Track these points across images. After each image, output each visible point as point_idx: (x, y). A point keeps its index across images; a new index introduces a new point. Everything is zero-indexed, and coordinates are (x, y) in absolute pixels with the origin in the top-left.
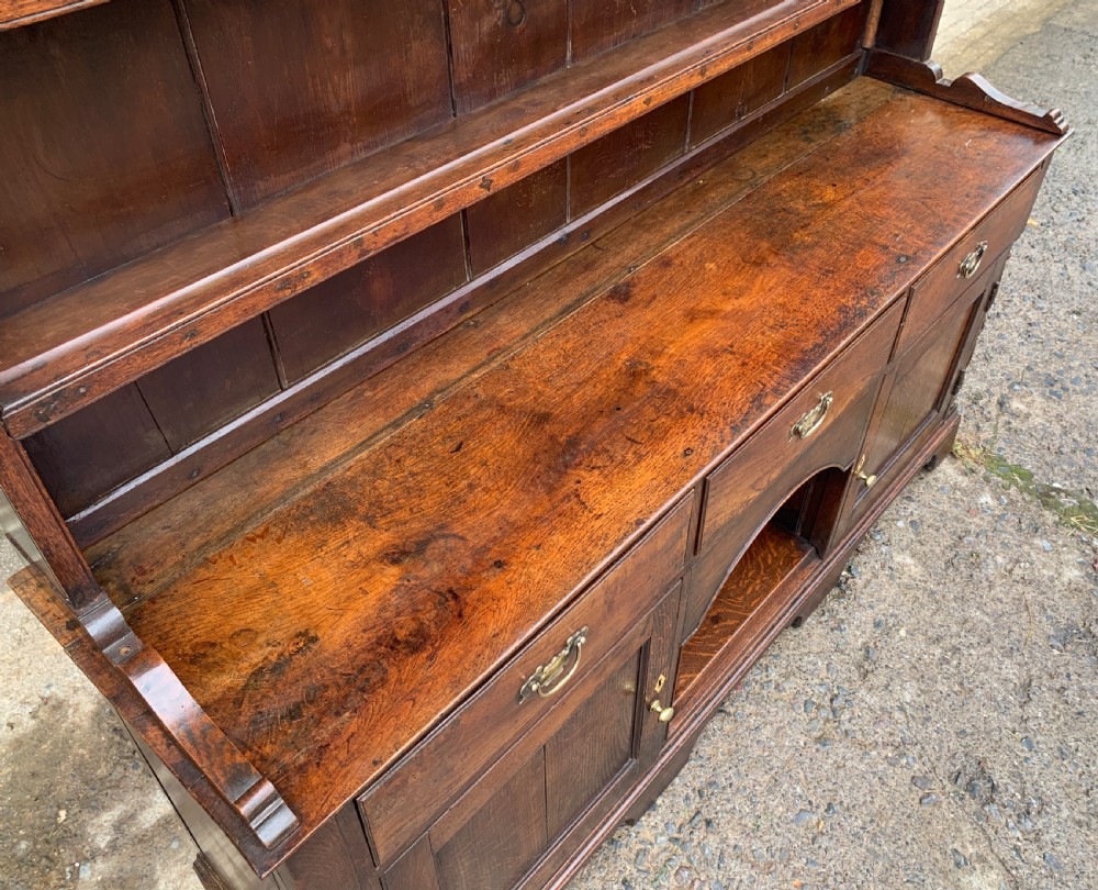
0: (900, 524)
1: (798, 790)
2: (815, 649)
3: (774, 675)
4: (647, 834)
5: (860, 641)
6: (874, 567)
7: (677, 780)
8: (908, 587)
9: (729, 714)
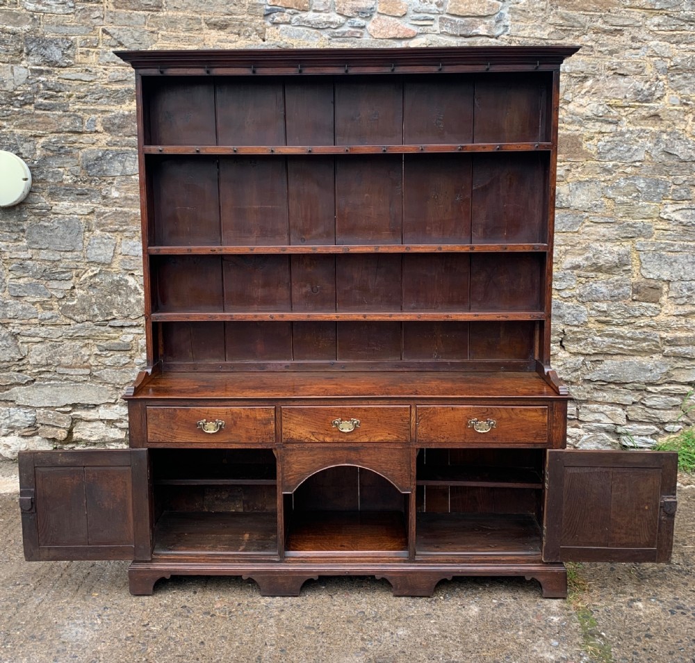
0: (494, 601)
1: (320, 623)
2: (391, 605)
3: (364, 600)
4: (262, 601)
5: (413, 614)
6: (457, 603)
7: (290, 598)
8: (461, 615)
9: (332, 598)
